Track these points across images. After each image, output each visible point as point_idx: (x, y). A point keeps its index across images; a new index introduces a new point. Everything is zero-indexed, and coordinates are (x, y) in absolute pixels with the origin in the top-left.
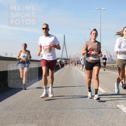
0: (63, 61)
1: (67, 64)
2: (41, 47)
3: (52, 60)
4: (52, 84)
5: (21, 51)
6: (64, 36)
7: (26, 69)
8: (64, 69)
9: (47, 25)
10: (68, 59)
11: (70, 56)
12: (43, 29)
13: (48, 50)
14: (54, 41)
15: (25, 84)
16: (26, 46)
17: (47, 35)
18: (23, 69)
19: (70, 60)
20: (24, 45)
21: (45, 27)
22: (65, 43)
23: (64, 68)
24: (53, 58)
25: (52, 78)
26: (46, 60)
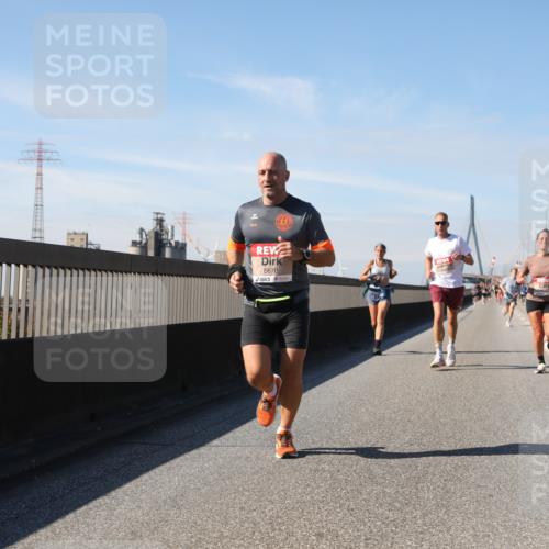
0: (468, 286)
1: (479, 295)
2: (430, 259)
3: (452, 286)
4: (454, 337)
5: (373, 263)
6: (472, 198)
7: (382, 304)
8: (471, 312)
9: (445, 216)
10: (482, 280)
11: (492, 270)
12: (437, 223)
13: (445, 268)
14: (457, 249)
15: (379, 342)
16: (383, 249)
17: (446, 235)
18: (376, 303)
19: (489, 281)
20: (379, 248)
21: (440, 219)
22: (473, 224)
23: (470, 308)
24: (454, 283)
25: (454, 324)
26: (441, 288)
